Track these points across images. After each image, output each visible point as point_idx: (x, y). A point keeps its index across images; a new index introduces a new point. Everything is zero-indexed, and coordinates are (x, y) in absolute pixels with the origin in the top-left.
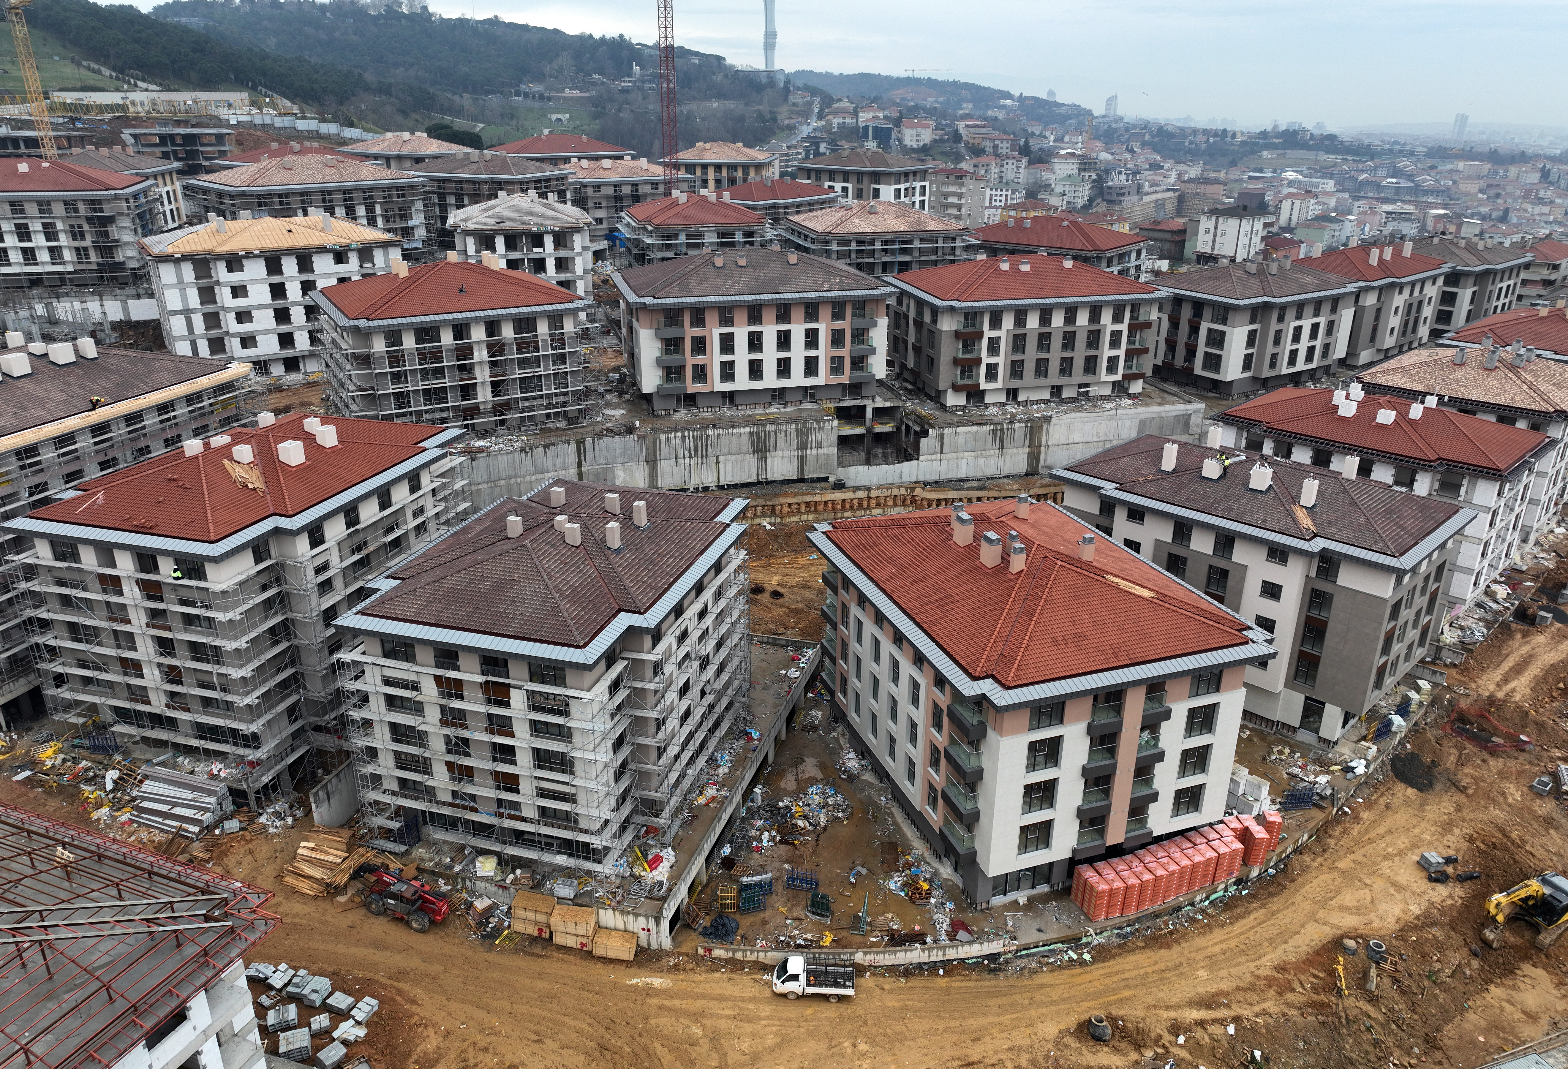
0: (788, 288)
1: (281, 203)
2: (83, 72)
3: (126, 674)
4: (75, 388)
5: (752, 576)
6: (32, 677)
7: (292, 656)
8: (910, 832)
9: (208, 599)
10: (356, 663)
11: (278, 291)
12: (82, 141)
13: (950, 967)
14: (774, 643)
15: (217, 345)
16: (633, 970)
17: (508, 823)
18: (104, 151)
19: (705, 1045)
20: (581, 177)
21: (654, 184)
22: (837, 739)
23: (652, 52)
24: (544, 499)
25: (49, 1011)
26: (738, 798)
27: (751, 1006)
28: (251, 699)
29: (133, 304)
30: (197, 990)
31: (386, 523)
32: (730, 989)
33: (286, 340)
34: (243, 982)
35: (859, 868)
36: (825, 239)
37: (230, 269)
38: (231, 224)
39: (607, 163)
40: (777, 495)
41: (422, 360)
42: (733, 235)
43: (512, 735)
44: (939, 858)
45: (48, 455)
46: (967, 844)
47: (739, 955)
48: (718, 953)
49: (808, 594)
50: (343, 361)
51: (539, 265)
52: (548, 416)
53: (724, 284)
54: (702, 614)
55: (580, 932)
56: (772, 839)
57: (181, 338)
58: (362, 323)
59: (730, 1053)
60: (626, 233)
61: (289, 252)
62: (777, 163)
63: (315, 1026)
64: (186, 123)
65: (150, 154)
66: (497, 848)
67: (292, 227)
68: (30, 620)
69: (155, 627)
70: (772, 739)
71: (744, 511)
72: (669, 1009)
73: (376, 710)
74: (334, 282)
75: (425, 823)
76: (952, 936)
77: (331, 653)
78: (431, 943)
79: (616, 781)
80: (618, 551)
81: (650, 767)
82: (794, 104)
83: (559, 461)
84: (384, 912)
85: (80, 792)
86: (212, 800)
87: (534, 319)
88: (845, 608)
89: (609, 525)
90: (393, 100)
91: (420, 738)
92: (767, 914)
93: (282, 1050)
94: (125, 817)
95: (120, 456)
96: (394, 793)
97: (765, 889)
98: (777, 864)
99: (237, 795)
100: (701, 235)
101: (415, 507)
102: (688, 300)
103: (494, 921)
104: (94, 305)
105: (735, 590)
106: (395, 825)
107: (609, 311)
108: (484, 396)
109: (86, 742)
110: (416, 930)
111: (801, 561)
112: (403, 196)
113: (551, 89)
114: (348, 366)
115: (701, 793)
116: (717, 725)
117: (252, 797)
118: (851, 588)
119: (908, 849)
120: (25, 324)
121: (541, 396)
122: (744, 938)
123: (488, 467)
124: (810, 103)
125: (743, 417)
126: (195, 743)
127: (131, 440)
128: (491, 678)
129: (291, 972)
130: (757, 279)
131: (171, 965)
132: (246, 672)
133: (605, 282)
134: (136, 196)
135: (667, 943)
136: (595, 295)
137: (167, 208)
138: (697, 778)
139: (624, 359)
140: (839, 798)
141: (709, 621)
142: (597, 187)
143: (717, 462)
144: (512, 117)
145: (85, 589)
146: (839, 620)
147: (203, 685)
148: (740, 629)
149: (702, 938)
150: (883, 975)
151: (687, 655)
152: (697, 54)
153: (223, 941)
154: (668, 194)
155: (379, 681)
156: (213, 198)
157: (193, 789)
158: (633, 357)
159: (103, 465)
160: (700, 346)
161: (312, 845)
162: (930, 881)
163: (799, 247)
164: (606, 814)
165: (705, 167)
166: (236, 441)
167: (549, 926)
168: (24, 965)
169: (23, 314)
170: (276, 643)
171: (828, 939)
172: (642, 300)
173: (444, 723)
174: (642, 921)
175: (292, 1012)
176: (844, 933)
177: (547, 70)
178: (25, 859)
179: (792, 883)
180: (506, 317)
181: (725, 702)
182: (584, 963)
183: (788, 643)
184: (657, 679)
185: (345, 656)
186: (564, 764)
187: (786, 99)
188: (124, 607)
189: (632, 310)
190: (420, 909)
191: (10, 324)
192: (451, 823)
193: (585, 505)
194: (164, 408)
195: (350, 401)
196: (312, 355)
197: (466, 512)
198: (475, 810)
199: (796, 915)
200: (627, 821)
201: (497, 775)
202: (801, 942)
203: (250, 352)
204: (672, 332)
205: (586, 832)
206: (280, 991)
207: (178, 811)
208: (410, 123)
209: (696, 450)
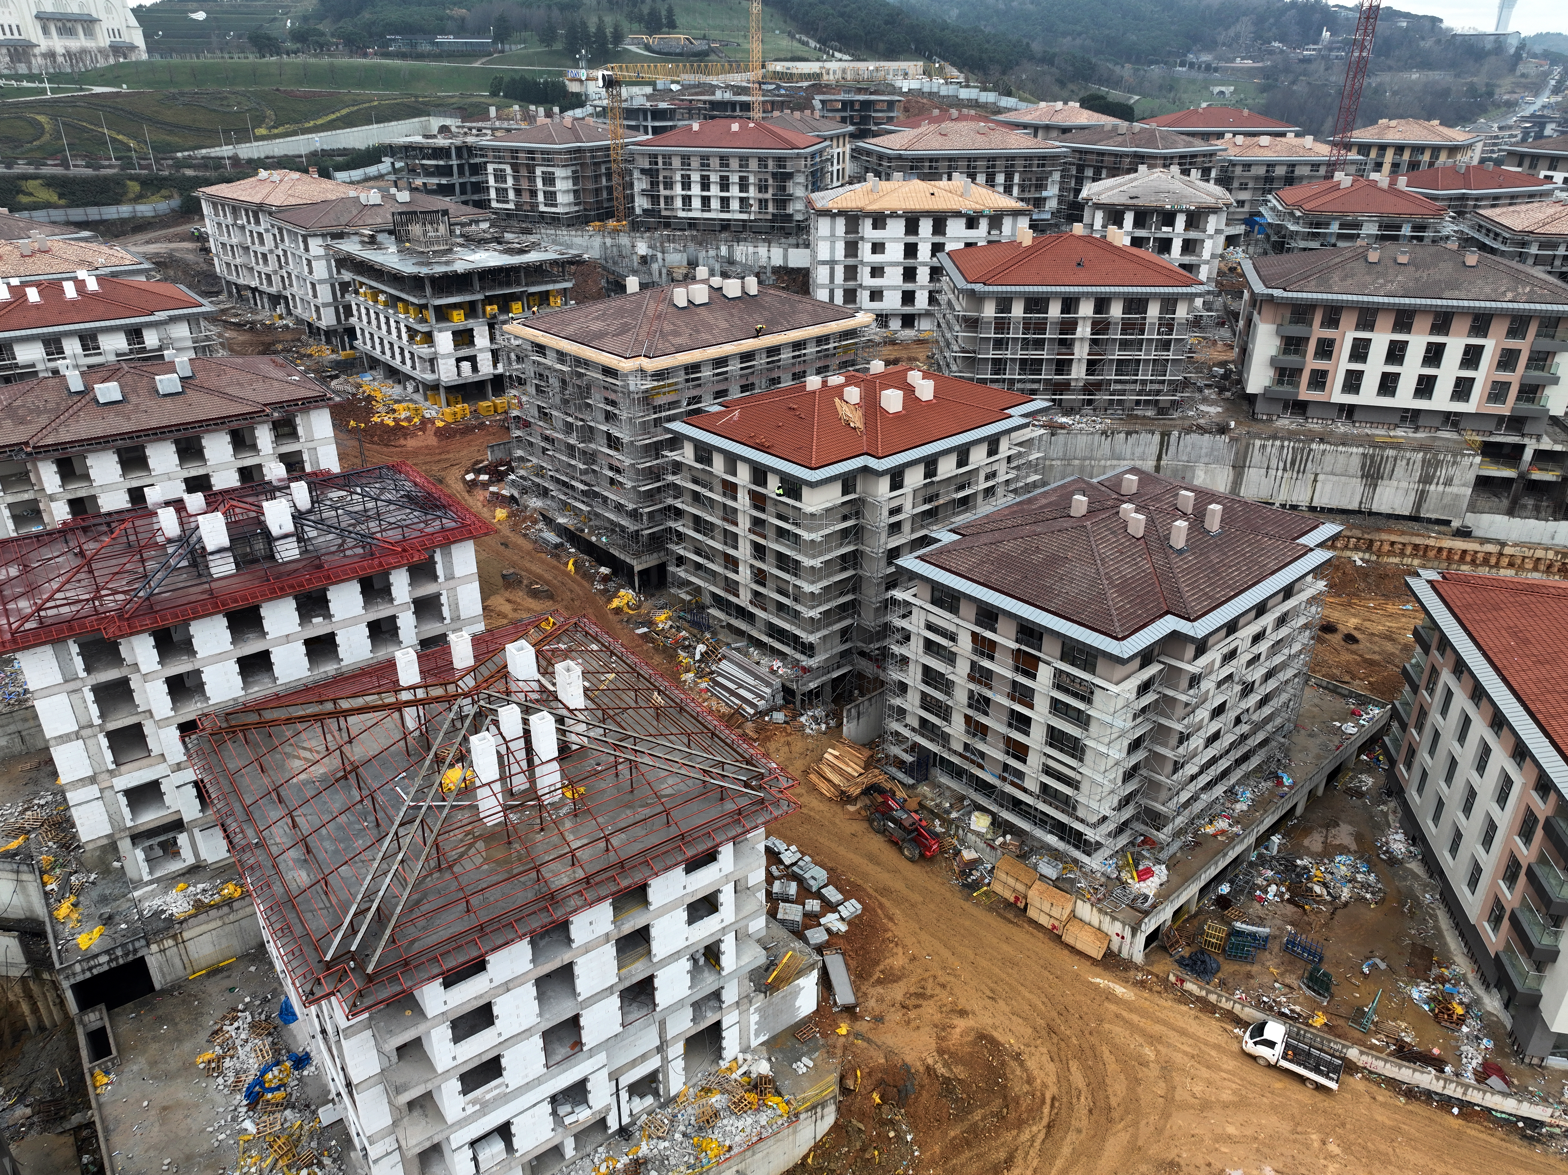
0: (1456, 293)
1: (930, 167)
2: (795, 44)
3: (726, 568)
4: (736, 319)
5: (1326, 612)
6: (662, 553)
7: (854, 585)
8: (1454, 944)
9: (799, 518)
10: (907, 604)
11: (911, 250)
12: (780, 106)
13: (1467, 1109)
14: (1334, 691)
15: (850, 295)
16: (1098, 970)
17: (1009, 789)
18: (797, 114)
19: (1154, 1071)
20: (1232, 154)
21: (1315, 166)
22: (1385, 815)
23: (1351, 14)
24: (1115, 485)
25: (627, 816)
26: (1251, 840)
27: (1213, 1053)
28: (814, 613)
29: (792, 251)
30: (728, 840)
31: (960, 481)
32: (1193, 1027)
33: (908, 297)
34: (761, 848)
35: (1378, 961)
36: (1522, 240)
37: (875, 227)
38: (884, 184)
39: (1265, 140)
40: (1379, 530)
41: (1026, 330)
42: (1399, 228)
43: (1031, 707)
44: (1487, 987)
45: (706, 373)
46: (1530, 983)
47: (1213, 998)
48: (1189, 986)
49: (1389, 647)
50: (953, 321)
51: (1165, 245)
52: (1138, 402)
53: (1373, 283)
54: (1257, 638)
55: (1053, 913)
56: (1280, 895)
57: (823, 286)
58: (978, 287)
59: (1179, 1089)
60: (1269, 218)
61: (927, 214)
62: (1479, 147)
63: (808, 908)
64: (865, 91)
65: (832, 118)
66: (994, 808)
67: (935, 191)
68: (670, 507)
69: (755, 533)
70: (1306, 790)
71: (1335, 538)
72: (1126, 1021)
73: (914, 650)
74: (962, 246)
75: (934, 765)
76: (1482, 1075)
77: (888, 589)
78: (916, 873)
79: (1124, 782)
80: (1180, 552)
81: (1163, 778)
82: (1523, 75)
83: (1138, 451)
84: (883, 831)
85: (677, 655)
86: (768, 690)
87: (1147, 301)
88: (1434, 673)
89: (1177, 523)
90: (1054, 70)
91: (947, 686)
92: (1255, 969)
93: (779, 916)
94: (704, 685)
95: (757, 382)
96: (913, 730)
97: (1261, 943)
98: (1279, 922)
99: (788, 692)
100: (1358, 225)
101: (988, 470)
102: (1325, 296)
103: (976, 874)
104: (762, 250)
105: (1302, 621)
106: (909, 758)
107: (1229, 302)
108: (1078, 373)
109: (689, 617)
110: (906, 857)
111: (1390, 608)
112: (1043, 165)
113: (1220, 58)
114: (957, 328)
115: (1211, 822)
116: (1245, 758)
117: (799, 697)
118: (1448, 651)
119: (1447, 961)
120: (712, 261)
121: (1136, 381)
122: (1223, 984)
123: (1066, 444)
124: (1546, 75)
125: (1359, 435)
126: (765, 639)
127: (768, 370)
128: (1023, 648)
129: (799, 855)
130: (1417, 280)
131: (714, 812)
132: (815, 588)
133: (1232, 270)
134: (813, 155)
135: (1139, 957)
136: (1217, 282)
137: (835, 167)
138: (1211, 805)
139: (1234, 354)
140: (1372, 878)
141: (1263, 647)
142: (1247, 166)
143: (1315, 481)
144: (1171, 89)
145: (711, 490)
146: (1423, 683)
147: (781, 592)
148: (1297, 665)
149: (1176, 966)
150: (1379, 1086)
151: (1230, 677)
152: (1407, 15)
153: (754, 808)
154: (1329, 176)
155: (922, 624)
156: (874, 159)
157: (757, 677)
158: (1245, 353)
159: (744, 388)
160: (1326, 349)
161: (837, 753)
162: (1468, 1007)
163: (1483, 247)
164: (1106, 811)
165: (1383, 148)
166: (847, 384)
167: (1026, 897)
168: (617, 775)
169: (712, 253)
170: (844, 569)
171: (1320, 1020)
172: (1270, 291)
173: (971, 678)
174: (1118, 927)
175: (793, 888)
176: (1341, 1022)
177: (1221, 38)
178: (632, 694)
179: (1290, 947)
180: (1117, 295)
181: (1260, 736)
182: (1051, 944)
183: (1351, 694)
184: (1191, 692)
185: (899, 594)
186: (1076, 749)
187: (1513, 68)
188: (735, 510)
189: (1257, 302)
190: (914, 840)
191: (701, 261)
192: (958, 773)
193: (1156, 499)
194: (798, 345)
195: (952, 361)
196: (928, 314)
197: (1034, 485)
198: (981, 767)
199: (1287, 981)
200: (1125, 824)
201: (1009, 741)
202: (1287, 1011)
203: (876, 305)
204: (1296, 331)
205: (1082, 821)
206: (787, 867)
207: (741, 692)
208: (1066, 94)
209: (1293, 463)
